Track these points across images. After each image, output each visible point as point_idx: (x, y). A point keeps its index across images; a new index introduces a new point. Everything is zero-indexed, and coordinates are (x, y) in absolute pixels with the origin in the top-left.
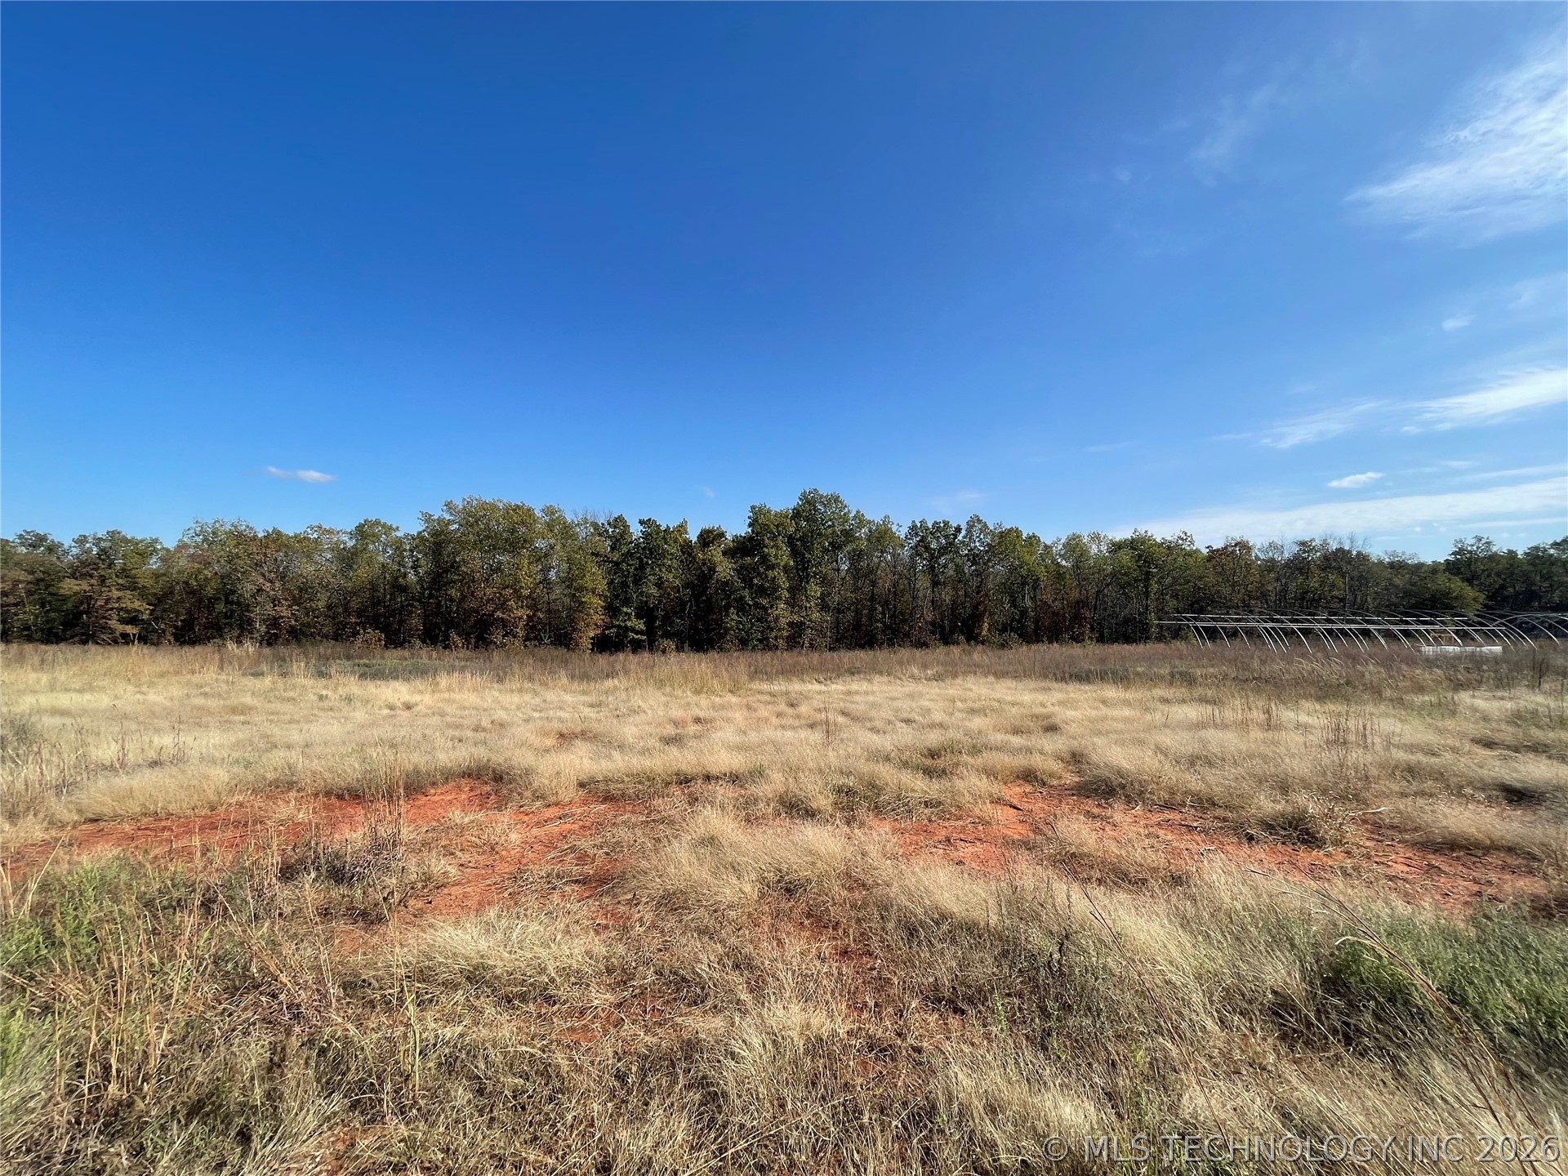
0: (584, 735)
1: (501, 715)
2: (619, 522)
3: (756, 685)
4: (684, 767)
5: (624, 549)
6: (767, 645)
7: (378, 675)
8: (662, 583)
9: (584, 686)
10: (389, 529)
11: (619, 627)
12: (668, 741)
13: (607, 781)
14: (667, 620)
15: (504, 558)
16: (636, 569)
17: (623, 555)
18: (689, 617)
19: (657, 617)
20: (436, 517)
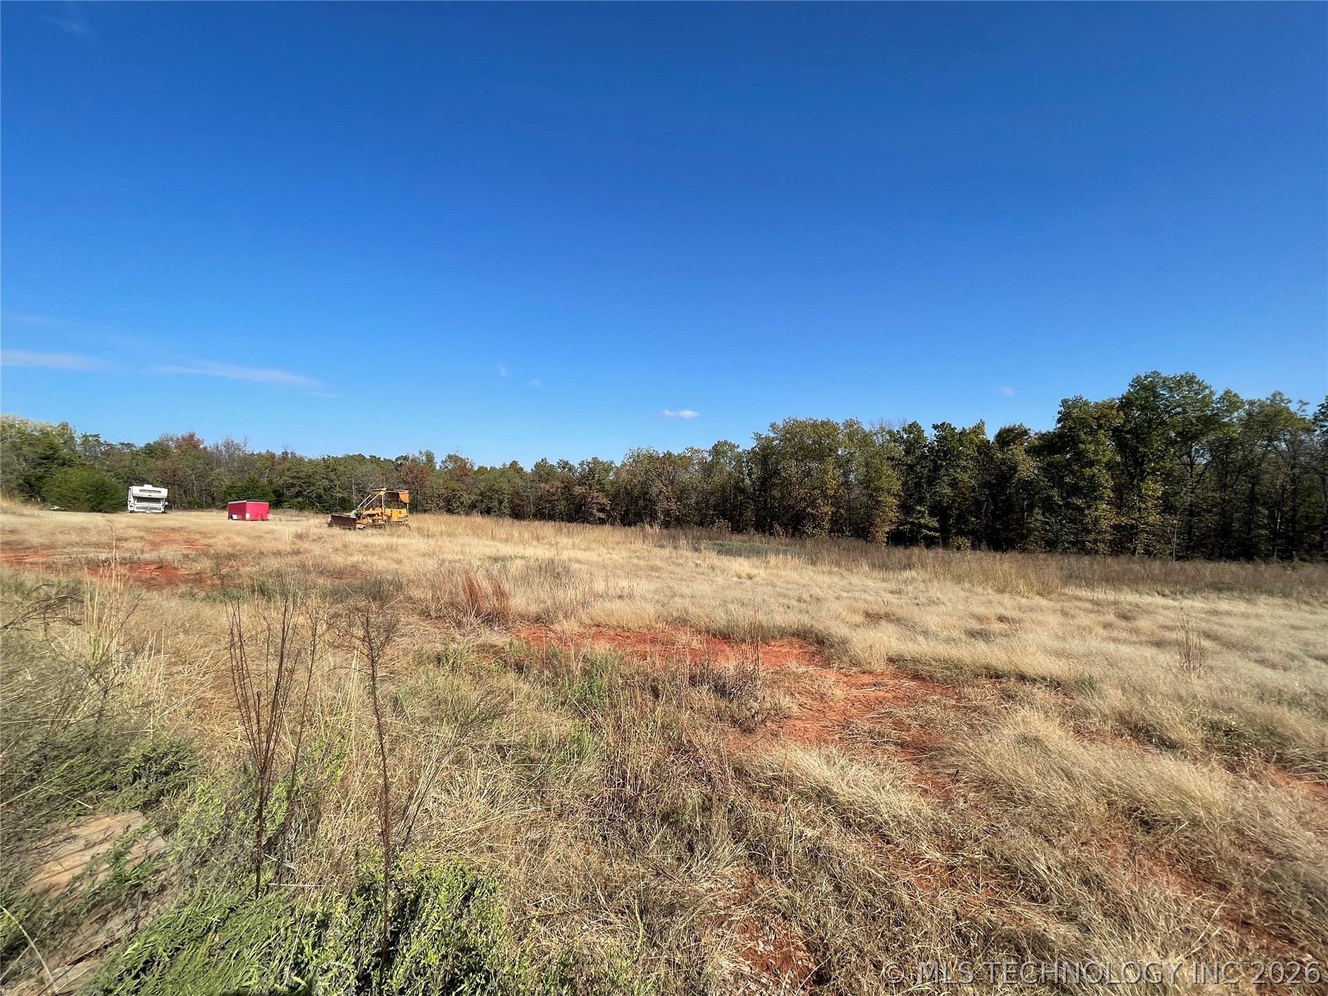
0: (888, 617)
1: (817, 591)
2: (913, 428)
4: (994, 662)
5: (918, 453)
7: (729, 552)
8: (956, 483)
9: (883, 574)
10: (733, 447)
11: (913, 524)
12: (972, 634)
13: (915, 661)
14: (961, 518)
15: (814, 465)
16: (929, 471)
17: (916, 458)
18: (986, 516)
19: (952, 516)
20: (763, 436)
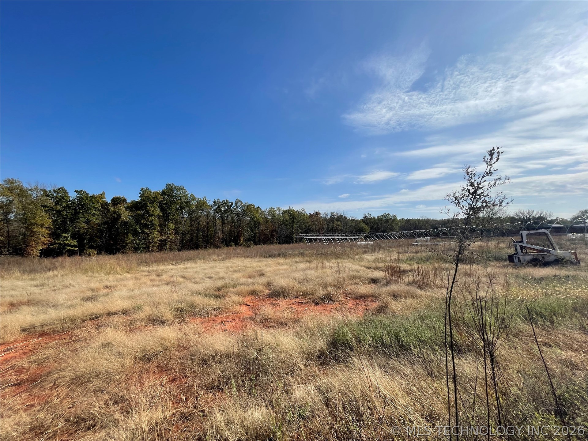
0: (28, 303)
2: (61, 190)
3: (141, 268)
4: (95, 311)
6: (147, 249)
8: (89, 222)
11: (60, 244)
12: (86, 299)
13: (42, 325)
14: (91, 239)
17: (63, 207)
18: (105, 238)
19: (86, 239)
